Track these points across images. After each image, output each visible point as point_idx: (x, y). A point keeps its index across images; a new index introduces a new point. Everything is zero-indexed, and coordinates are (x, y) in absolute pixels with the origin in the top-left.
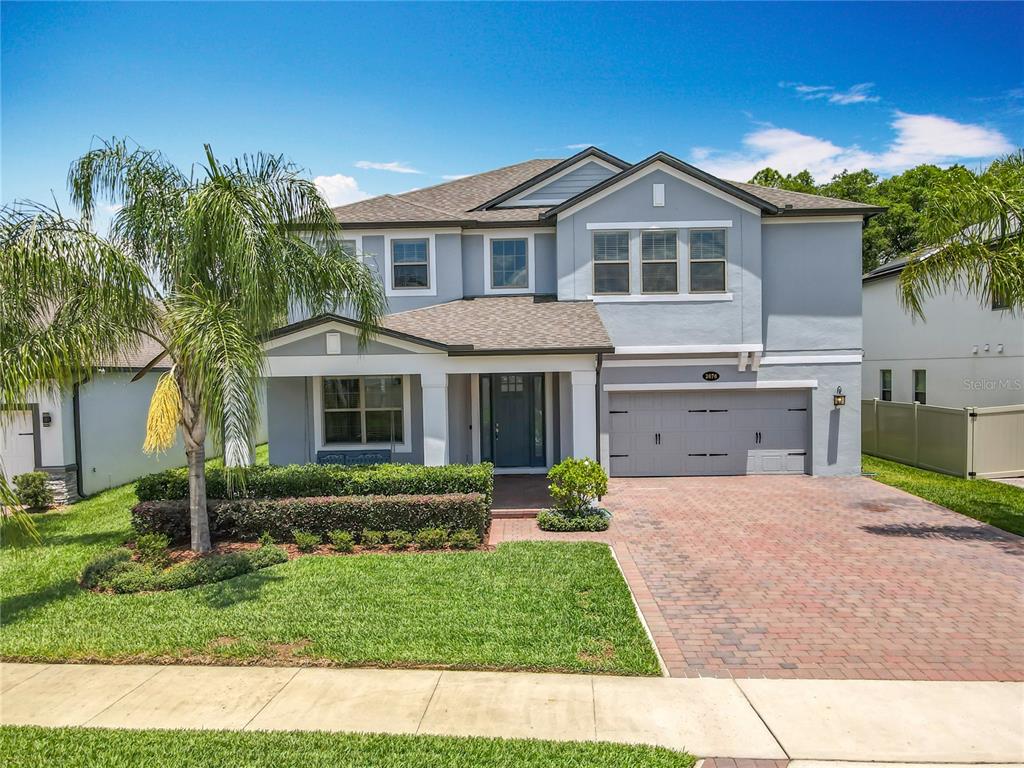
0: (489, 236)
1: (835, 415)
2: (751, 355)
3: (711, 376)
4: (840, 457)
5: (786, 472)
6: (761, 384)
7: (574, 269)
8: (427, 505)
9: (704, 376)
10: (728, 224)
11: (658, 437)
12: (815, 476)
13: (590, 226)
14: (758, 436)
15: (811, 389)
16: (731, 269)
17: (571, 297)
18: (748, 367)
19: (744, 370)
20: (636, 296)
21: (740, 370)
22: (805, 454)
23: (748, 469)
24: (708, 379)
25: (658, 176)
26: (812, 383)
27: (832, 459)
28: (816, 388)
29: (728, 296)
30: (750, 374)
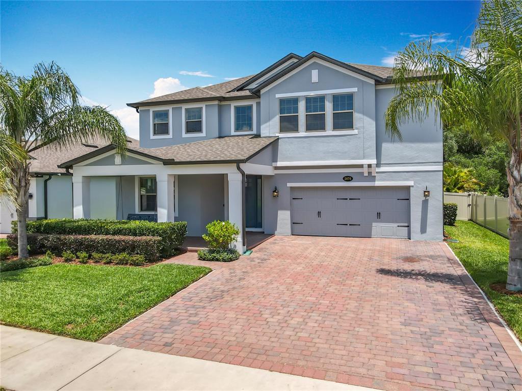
0: (234, 104)
1: (425, 203)
2: (370, 166)
3: (348, 178)
4: (428, 229)
5: (396, 237)
6: (378, 183)
7: (269, 120)
8: (123, 241)
9: (344, 179)
10: (355, 90)
11: (319, 213)
12: (412, 240)
13: (278, 96)
14: (379, 214)
15: (410, 187)
16: (356, 116)
17: (268, 135)
18: (370, 173)
19: (367, 175)
20: (302, 133)
21: (365, 175)
22: (408, 226)
23: (372, 234)
24: (346, 180)
25: (315, 66)
26: (411, 183)
27: (423, 230)
28: (413, 186)
29: (356, 132)
30: (371, 177)
